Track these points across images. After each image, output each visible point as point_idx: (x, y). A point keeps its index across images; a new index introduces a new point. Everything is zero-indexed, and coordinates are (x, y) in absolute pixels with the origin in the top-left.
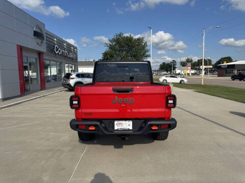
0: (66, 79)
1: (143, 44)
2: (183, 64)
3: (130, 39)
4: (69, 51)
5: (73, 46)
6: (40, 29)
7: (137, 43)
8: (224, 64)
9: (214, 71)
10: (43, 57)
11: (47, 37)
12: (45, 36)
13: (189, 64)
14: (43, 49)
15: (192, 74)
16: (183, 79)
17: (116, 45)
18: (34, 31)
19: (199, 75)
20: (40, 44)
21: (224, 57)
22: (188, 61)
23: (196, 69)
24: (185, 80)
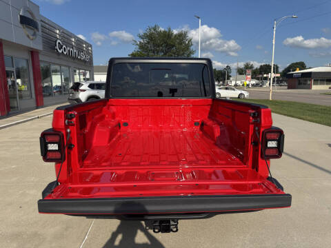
0: (74, 92)
1: (187, 42)
2: (241, 72)
3: (168, 35)
4: (80, 50)
5: (86, 43)
6: (31, 14)
7: (178, 41)
8: (296, 72)
9: (281, 81)
10: (38, 57)
11: (42, 26)
12: (40, 24)
13: (249, 72)
14: (37, 45)
15: (253, 85)
16: (243, 92)
17: (148, 43)
18: (21, 16)
19: (261, 86)
20: (31, 37)
21: (295, 62)
22: (248, 67)
23: (258, 79)
24: (246, 94)
